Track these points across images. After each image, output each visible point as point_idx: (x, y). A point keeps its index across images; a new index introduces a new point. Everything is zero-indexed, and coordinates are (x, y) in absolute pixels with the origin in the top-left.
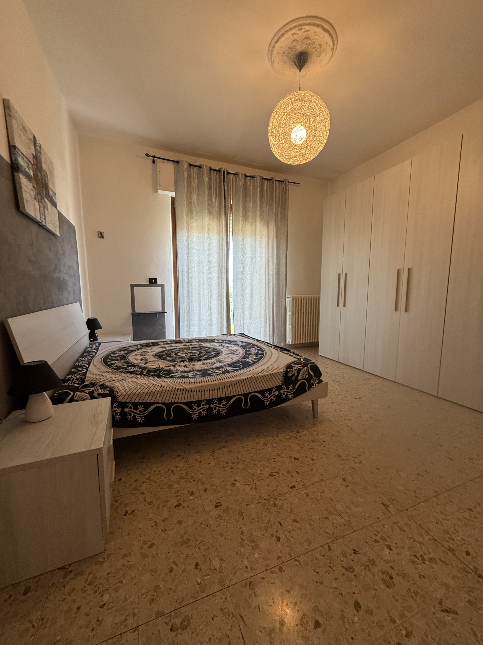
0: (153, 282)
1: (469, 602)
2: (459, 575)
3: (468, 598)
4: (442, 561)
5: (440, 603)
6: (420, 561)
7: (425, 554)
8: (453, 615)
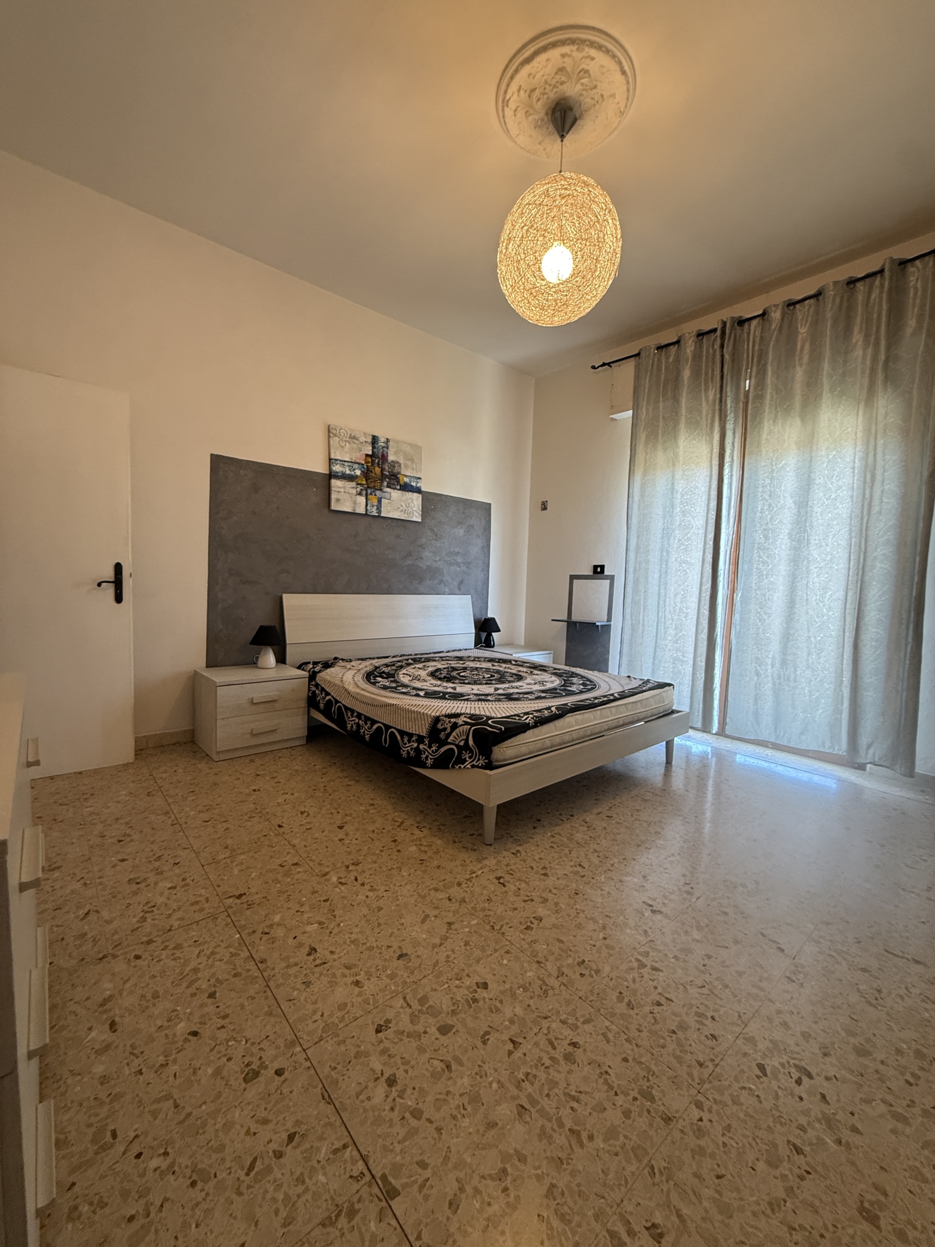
0: (598, 571)
1: (86, 934)
2: (116, 937)
3: (89, 936)
4: (138, 928)
5: (97, 911)
6: (146, 908)
7: (154, 915)
8: (81, 917)
